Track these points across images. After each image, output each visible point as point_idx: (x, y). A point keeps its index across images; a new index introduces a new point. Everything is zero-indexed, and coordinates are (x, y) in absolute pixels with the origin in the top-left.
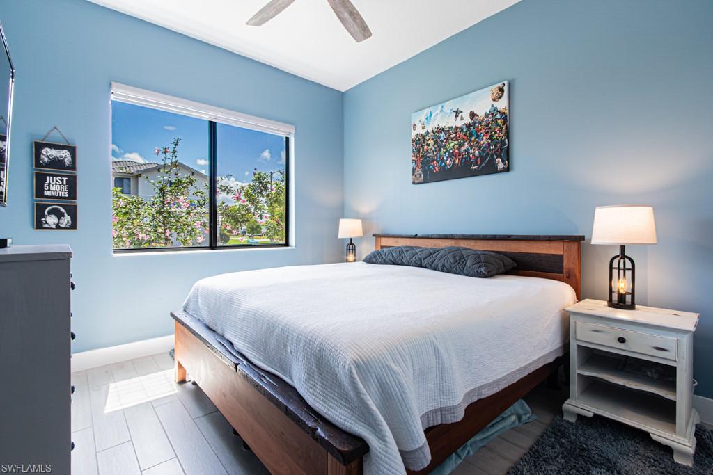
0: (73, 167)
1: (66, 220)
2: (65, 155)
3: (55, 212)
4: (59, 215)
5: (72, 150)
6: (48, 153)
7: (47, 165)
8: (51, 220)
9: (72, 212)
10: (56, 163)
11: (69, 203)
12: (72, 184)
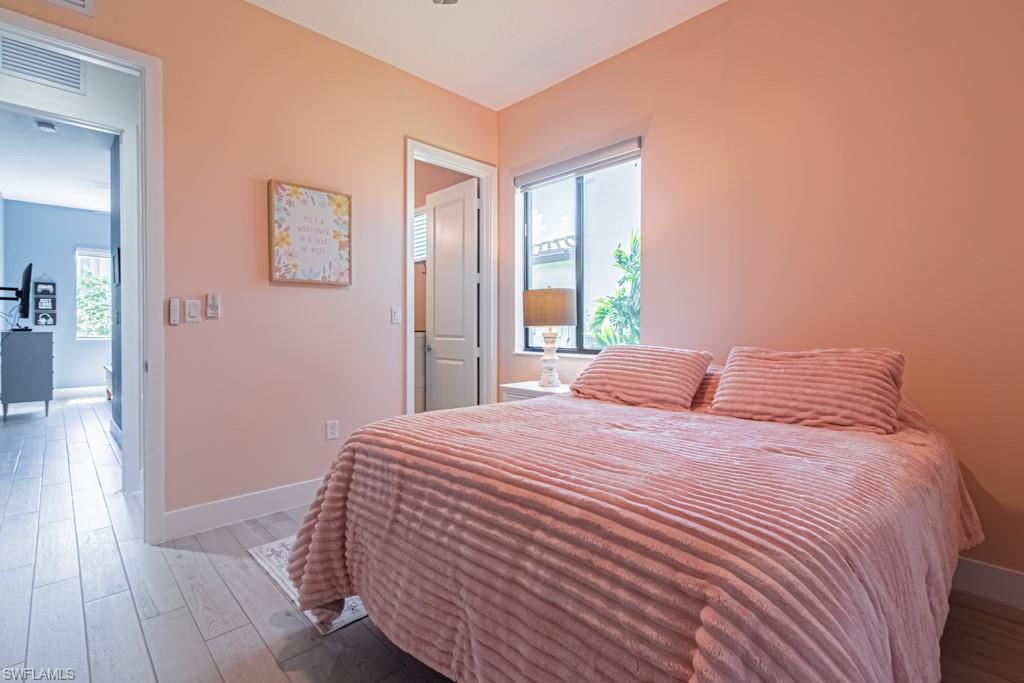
0: (54, 294)
1: (51, 320)
2: (50, 288)
3: (45, 317)
4: (47, 318)
5: (54, 285)
6: (41, 288)
7: (41, 293)
8: (43, 321)
9: (54, 316)
10: (46, 292)
11: (52, 312)
12: (54, 302)
